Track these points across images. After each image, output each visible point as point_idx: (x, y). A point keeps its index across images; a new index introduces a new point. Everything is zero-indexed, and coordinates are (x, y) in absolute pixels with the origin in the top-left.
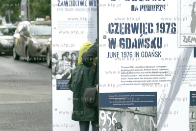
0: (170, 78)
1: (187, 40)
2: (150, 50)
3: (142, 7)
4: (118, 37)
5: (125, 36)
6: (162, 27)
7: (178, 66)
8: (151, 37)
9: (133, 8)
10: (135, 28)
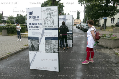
0: (41, 34)
1: (44, 26)
2: (37, 28)
3: (35, 20)
4: (31, 26)
5: (32, 26)
6: (39, 24)
7: (42, 32)
8: (37, 26)
9: (33, 20)
10: (34, 24)
